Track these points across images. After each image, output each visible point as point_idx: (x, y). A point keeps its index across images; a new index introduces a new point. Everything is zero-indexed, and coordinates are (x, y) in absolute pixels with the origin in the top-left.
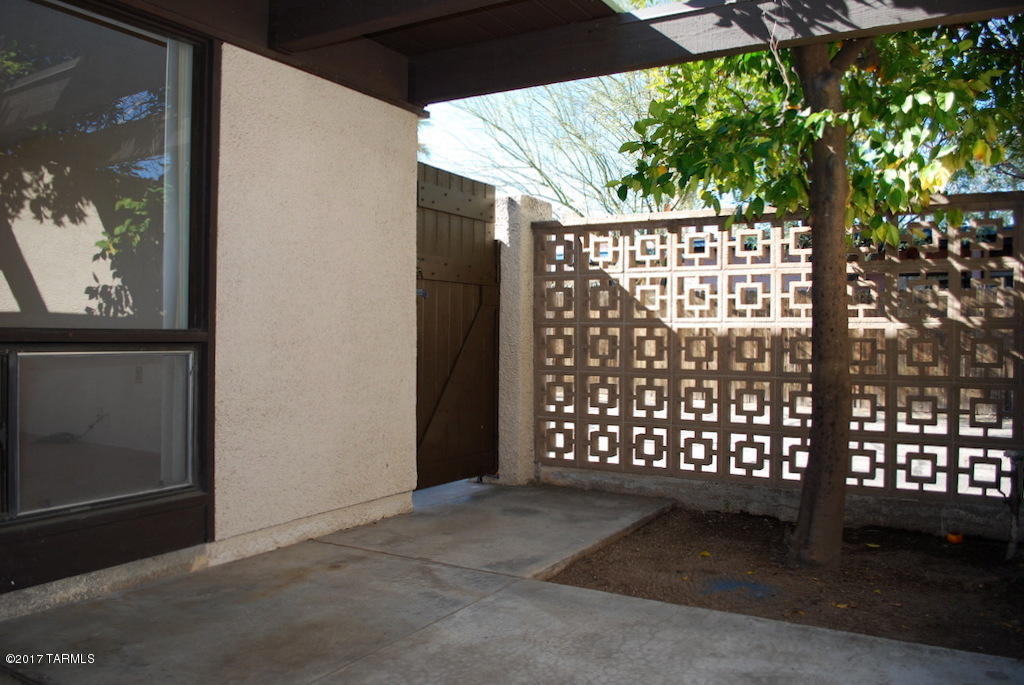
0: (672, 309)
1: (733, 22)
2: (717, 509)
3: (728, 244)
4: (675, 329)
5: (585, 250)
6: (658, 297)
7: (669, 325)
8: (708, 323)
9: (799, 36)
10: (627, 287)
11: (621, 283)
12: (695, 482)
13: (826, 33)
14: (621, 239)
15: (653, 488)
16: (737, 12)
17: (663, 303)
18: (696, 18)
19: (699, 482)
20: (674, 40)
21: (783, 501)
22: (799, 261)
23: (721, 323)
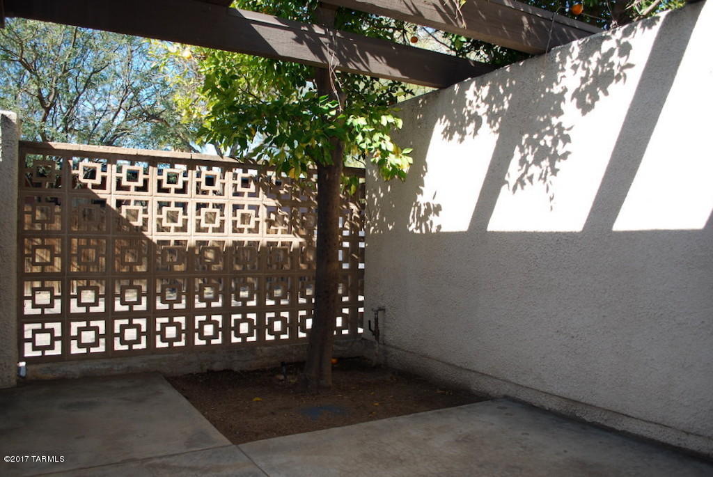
0: (152, 226)
1: (304, 43)
2: (191, 372)
3: (196, 180)
4: (155, 240)
5: (74, 172)
6: (141, 216)
7: (150, 237)
8: (181, 236)
9: (341, 65)
10: (114, 206)
11: (108, 202)
12: (173, 355)
13: (355, 68)
14: (109, 166)
15: (140, 366)
16: (307, 37)
17: (145, 221)
18: (282, 31)
19: (177, 355)
20: (267, 41)
21: (236, 358)
22: (243, 196)
23: (191, 237)
